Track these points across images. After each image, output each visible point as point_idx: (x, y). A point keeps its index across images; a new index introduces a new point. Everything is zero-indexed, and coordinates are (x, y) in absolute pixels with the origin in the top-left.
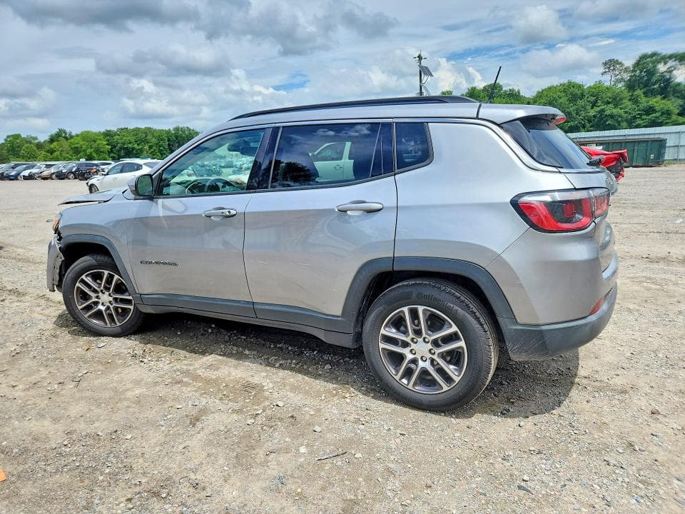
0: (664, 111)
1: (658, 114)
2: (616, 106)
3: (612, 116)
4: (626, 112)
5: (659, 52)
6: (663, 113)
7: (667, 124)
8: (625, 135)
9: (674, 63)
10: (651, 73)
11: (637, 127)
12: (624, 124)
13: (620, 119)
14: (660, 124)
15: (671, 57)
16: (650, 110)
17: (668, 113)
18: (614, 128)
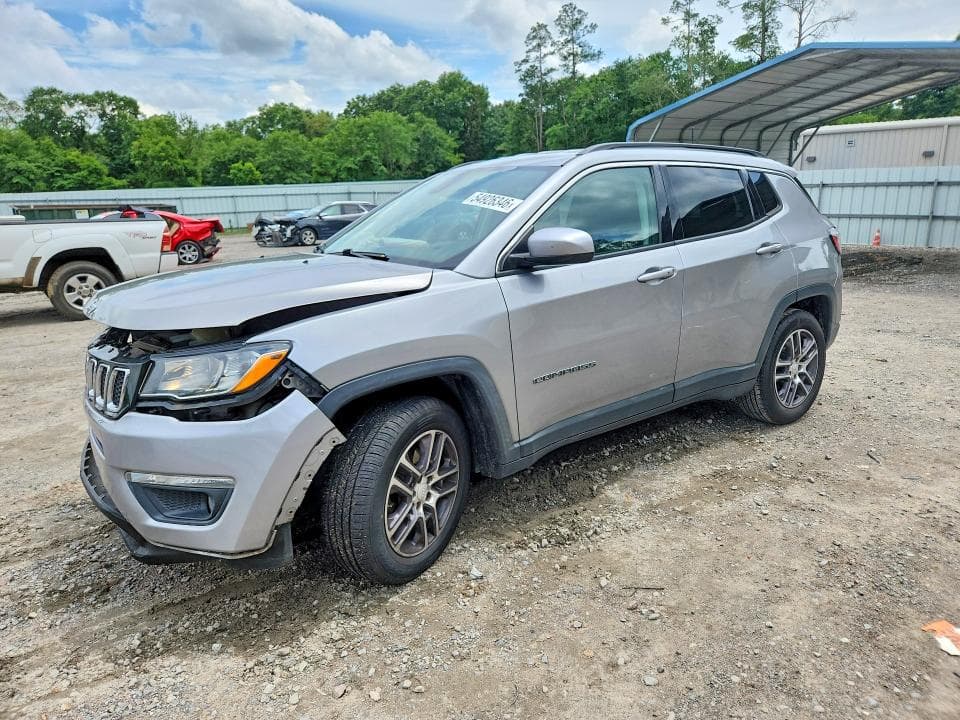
0: (90, 169)
1: (84, 173)
2: (21, 157)
3: (19, 172)
4: (39, 167)
5: (59, 88)
6: (91, 173)
7: (99, 187)
8: (45, 201)
9: (82, 108)
10: (55, 115)
11: (61, 188)
12: (41, 184)
13: (32, 177)
14: (92, 187)
15: (76, 97)
16: (71, 167)
17: (96, 172)
18: (28, 189)
